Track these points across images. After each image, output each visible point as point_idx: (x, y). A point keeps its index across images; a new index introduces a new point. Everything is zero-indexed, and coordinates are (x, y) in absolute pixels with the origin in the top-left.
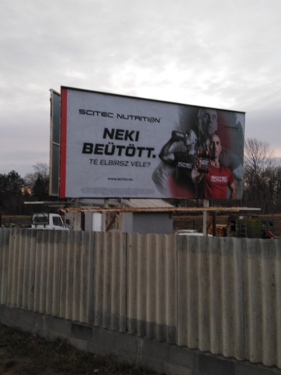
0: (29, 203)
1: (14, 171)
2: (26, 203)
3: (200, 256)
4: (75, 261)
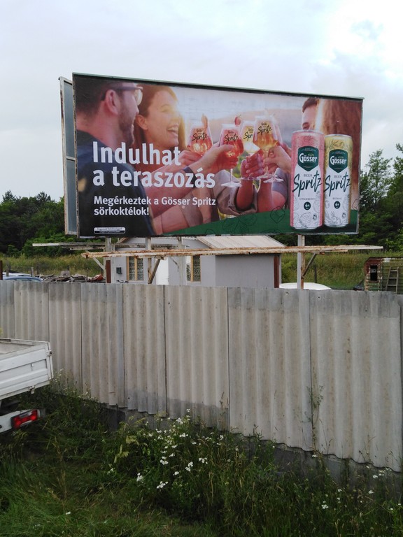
2: (34, 245)
3: (257, 315)
4: (99, 325)
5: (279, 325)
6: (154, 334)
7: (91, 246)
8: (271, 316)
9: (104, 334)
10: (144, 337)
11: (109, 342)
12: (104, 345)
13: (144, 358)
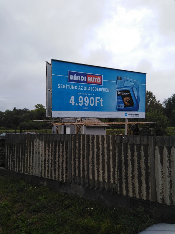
0: (35, 121)
1: (26, 108)
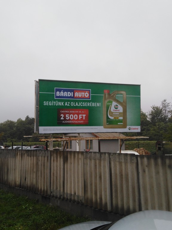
0: (26, 136)
2: (24, 136)
3: (93, 161)
4: (43, 165)
5: (100, 165)
6: (60, 168)
7: (44, 137)
8: (97, 162)
9: (44, 169)
10: (57, 170)
11: (46, 171)
12: (44, 173)
13: (57, 177)
